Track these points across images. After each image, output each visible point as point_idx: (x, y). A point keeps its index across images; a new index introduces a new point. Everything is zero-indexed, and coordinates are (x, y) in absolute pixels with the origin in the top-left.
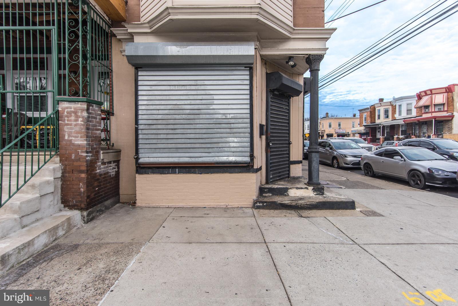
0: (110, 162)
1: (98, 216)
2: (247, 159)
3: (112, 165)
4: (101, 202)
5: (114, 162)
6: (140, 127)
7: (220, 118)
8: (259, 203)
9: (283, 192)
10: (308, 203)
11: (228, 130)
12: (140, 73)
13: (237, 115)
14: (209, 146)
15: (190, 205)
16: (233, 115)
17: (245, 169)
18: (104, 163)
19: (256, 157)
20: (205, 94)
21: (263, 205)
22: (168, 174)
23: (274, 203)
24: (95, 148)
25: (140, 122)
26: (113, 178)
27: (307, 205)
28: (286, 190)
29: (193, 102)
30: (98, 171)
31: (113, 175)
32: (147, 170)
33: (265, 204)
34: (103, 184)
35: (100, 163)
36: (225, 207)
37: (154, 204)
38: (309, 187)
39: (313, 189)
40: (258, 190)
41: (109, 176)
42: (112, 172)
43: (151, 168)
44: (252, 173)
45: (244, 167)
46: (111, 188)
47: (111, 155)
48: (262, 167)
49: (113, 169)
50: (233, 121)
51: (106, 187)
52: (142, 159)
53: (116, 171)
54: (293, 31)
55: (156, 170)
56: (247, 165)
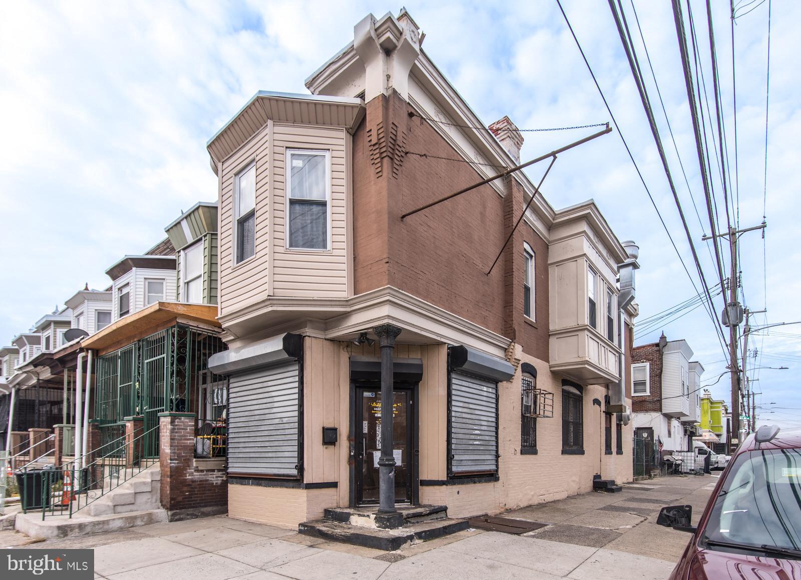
0: (213, 471)
1: (188, 519)
3: (215, 473)
4: (196, 507)
5: (219, 470)
7: (278, 423)
8: (302, 527)
11: (283, 438)
13: (290, 418)
14: (270, 455)
18: (197, 470)
19: (306, 469)
20: (268, 396)
22: (245, 485)
23: (313, 528)
24: (183, 456)
26: (215, 486)
28: (348, 515)
29: (261, 406)
30: (190, 477)
31: (216, 483)
33: (306, 528)
34: (198, 491)
35: (193, 470)
36: (282, 527)
38: (372, 515)
39: (376, 518)
40: (318, 512)
41: (209, 484)
42: (215, 480)
43: (236, 478)
44: (303, 489)
45: (296, 481)
46: (213, 496)
47: (212, 463)
48: (338, 483)
49: (217, 477)
50: (287, 426)
51: (204, 494)
52: (230, 468)
53: (223, 480)
54: (347, 303)
55: (239, 480)
56: (295, 478)
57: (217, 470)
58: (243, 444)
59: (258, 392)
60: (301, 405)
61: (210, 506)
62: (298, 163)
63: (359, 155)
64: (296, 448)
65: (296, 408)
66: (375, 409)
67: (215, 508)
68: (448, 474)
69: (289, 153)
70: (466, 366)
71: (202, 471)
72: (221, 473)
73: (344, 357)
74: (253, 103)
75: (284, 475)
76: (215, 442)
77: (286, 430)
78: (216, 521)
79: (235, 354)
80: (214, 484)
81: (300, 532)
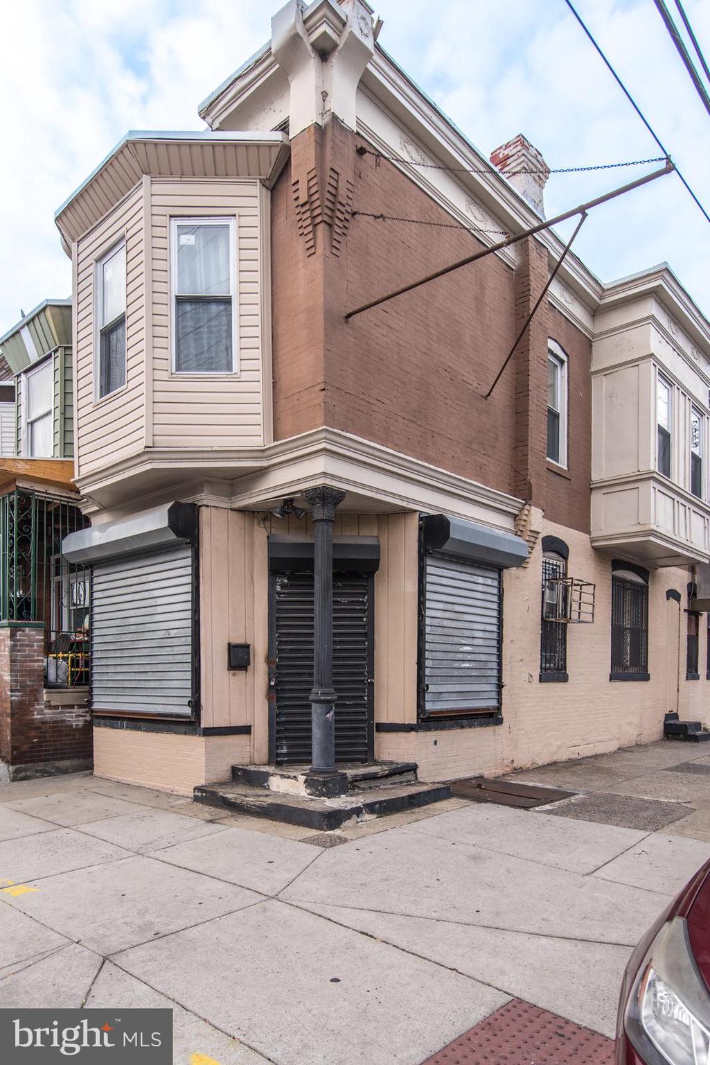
0: (72, 707)
1: (38, 778)
2: (187, 710)
3: (74, 710)
4: (48, 760)
5: (80, 706)
7: (163, 636)
8: (198, 793)
11: (171, 658)
12: (95, 573)
13: (180, 630)
14: (152, 684)
15: (137, 783)
16: (176, 631)
18: (49, 706)
19: (204, 707)
20: (149, 596)
21: (202, 795)
22: (117, 728)
24: (28, 686)
26: (76, 730)
28: (266, 776)
30: (39, 717)
31: (76, 725)
33: (204, 794)
34: (51, 737)
35: (43, 706)
36: (170, 792)
37: (107, 775)
38: (300, 776)
39: (306, 781)
40: (223, 771)
41: (67, 726)
42: (75, 721)
43: (104, 718)
44: (200, 736)
45: (189, 724)
46: (72, 744)
47: (70, 696)
48: (252, 728)
49: (77, 716)
50: (176, 641)
51: (57, 741)
52: (95, 704)
53: (86, 721)
54: (262, 453)
55: (108, 721)
56: (188, 720)
57: (78, 705)
58: (113, 667)
59: (133, 591)
60: (196, 611)
61: (69, 758)
62: (188, 240)
63: (281, 221)
64: (189, 675)
65: (188, 615)
67: (75, 762)
68: (418, 715)
69: (175, 223)
70: (447, 547)
71: (56, 707)
72: (83, 710)
73: (260, 536)
74: (121, 151)
75: (171, 715)
76: (75, 663)
77: (175, 648)
78: (77, 782)
79: (100, 534)
80: (74, 726)
81: (196, 799)
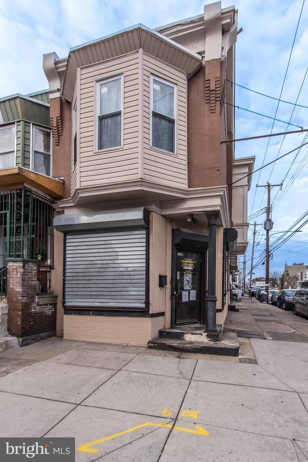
0: (47, 305)
1: (32, 343)
2: (143, 306)
3: (48, 307)
4: (37, 333)
5: (51, 304)
6: (67, 278)
7: (123, 270)
8: (151, 344)
9: (180, 336)
10: (193, 347)
11: (129, 281)
12: (68, 237)
13: (136, 268)
14: (114, 293)
15: (100, 341)
16: (133, 268)
17: (142, 314)
18: (39, 305)
19: (151, 304)
20: (112, 251)
21: (154, 345)
22: (84, 315)
23: (164, 344)
24: (30, 294)
25: (67, 274)
26: (49, 316)
27: (192, 348)
28: (183, 334)
29: (103, 258)
30: (34, 310)
31: (49, 314)
32: (71, 311)
33: (156, 345)
34: (39, 320)
35: (36, 305)
36: (126, 345)
37: (75, 339)
38: (203, 333)
39: (207, 335)
40: (156, 334)
41: (45, 315)
42: (48, 312)
43: (73, 310)
44: (148, 317)
45: (143, 312)
46: (47, 324)
47: (47, 299)
48: (165, 313)
49: (49, 309)
50: (132, 273)
51: (41, 323)
52: (66, 303)
53: (52, 312)
54: (186, 192)
55: (77, 312)
56: (143, 310)
57: (49, 304)
58: (83, 285)
59: (100, 247)
60: (148, 259)
61: (45, 331)
63: (194, 94)
64: (144, 289)
65: (144, 261)
66: (183, 264)
68: (222, 305)
69: (152, 78)
71: (41, 305)
72: (51, 306)
73: (169, 228)
77: (132, 276)
80: (48, 315)
81: (150, 347)
